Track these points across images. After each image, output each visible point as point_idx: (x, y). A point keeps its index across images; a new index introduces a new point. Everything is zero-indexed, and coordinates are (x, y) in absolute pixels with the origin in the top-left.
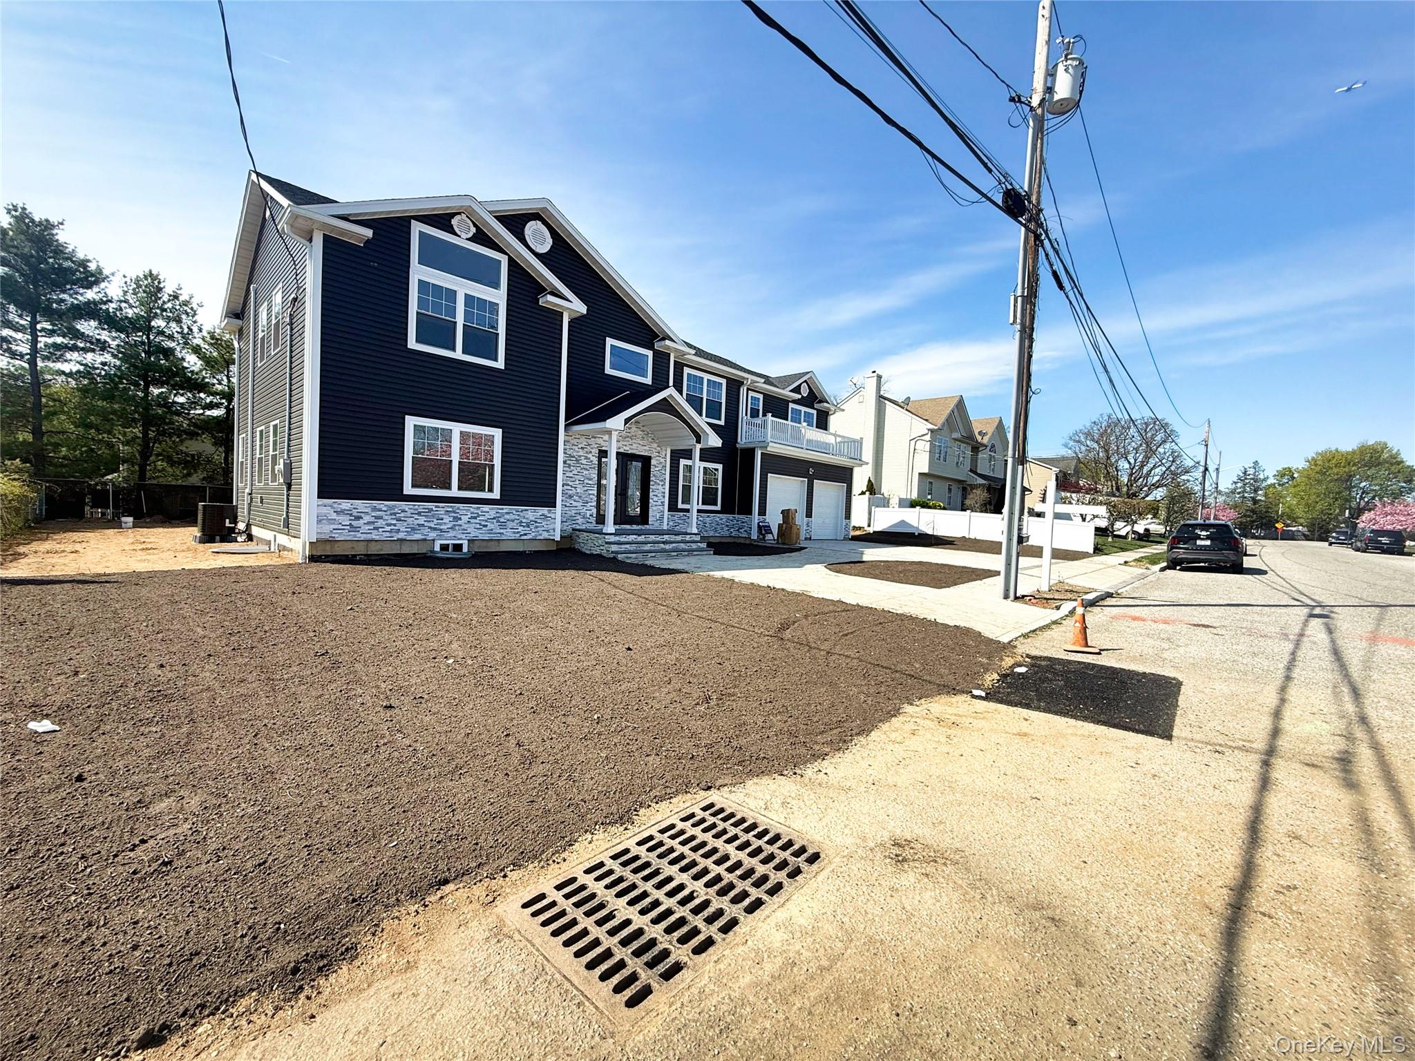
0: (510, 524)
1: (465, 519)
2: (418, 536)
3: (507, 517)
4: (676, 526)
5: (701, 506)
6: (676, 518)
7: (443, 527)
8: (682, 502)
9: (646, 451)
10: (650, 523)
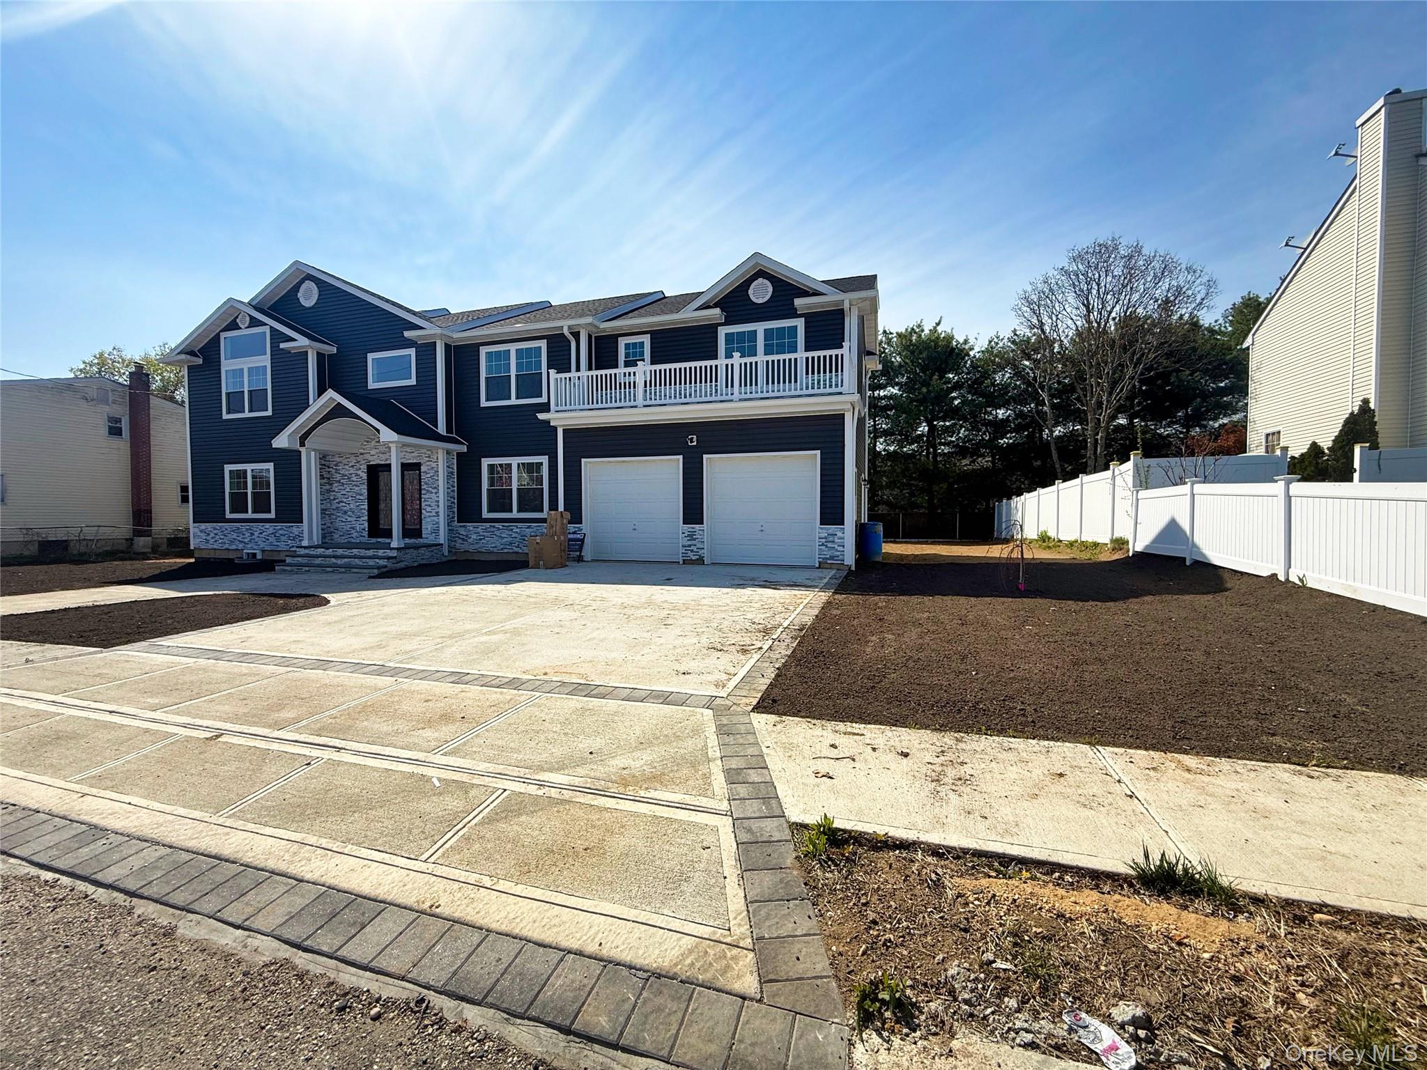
0: (283, 538)
1: (257, 534)
2: (234, 547)
3: (280, 532)
4: (481, 539)
5: (515, 514)
6: (479, 530)
7: (246, 540)
8: (490, 511)
9: (414, 457)
10: (423, 536)
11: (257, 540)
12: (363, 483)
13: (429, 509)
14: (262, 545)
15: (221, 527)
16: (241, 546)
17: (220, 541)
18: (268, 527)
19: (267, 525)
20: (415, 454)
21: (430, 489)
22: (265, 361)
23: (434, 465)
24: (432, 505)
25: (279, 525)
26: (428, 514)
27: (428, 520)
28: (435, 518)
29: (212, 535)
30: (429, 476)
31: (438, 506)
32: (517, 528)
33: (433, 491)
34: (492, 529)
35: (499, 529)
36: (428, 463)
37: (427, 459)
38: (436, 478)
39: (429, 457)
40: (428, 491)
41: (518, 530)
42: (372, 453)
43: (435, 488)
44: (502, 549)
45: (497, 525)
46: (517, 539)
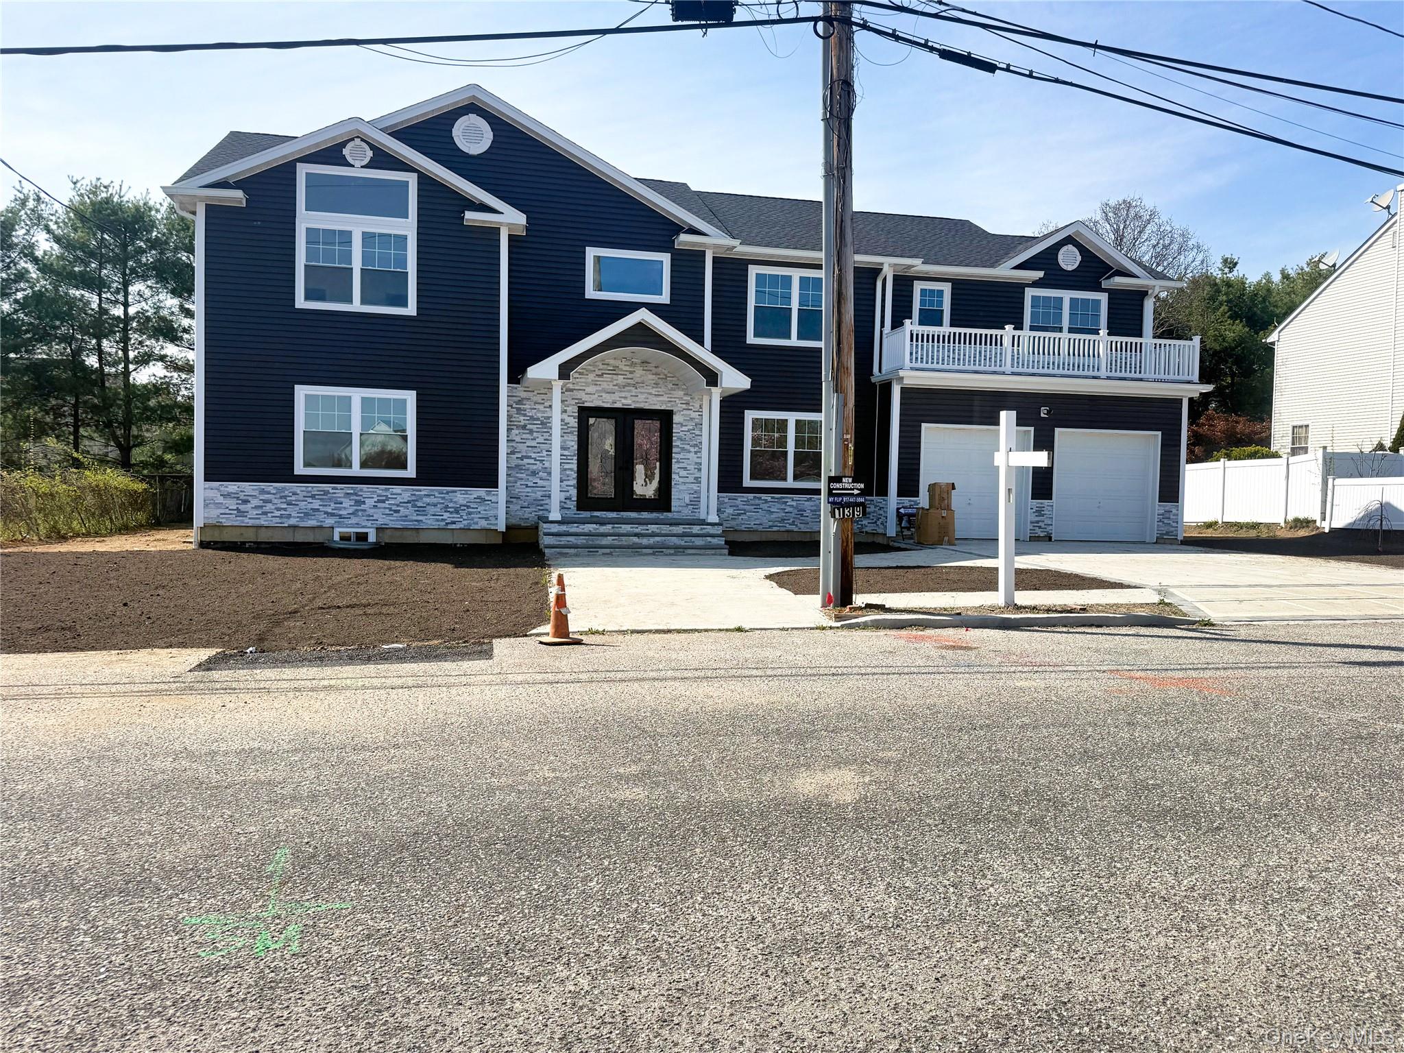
1: (370, 502)
2: (312, 523)
4: (739, 515)
5: (790, 483)
6: (738, 502)
7: (342, 512)
8: (753, 477)
9: (662, 402)
10: (673, 509)
11: (371, 511)
12: (571, 433)
13: (683, 473)
14: (382, 520)
15: (279, 490)
16: (330, 522)
17: (278, 513)
18: (395, 491)
19: (397, 489)
20: (665, 398)
21: (687, 447)
22: (407, 227)
23: (695, 415)
24: (689, 468)
25: (425, 490)
26: (681, 480)
27: (682, 487)
28: (695, 487)
29: (254, 502)
30: (684, 429)
31: (700, 470)
32: (792, 500)
33: (692, 449)
34: (757, 502)
35: (766, 501)
36: (685, 412)
37: (684, 406)
38: (697, 432)
39: (687, 404)
40: (683, 449)
41: (794, 503)
42: (589, 390)
43: (695, 446)
44: (770, 527)
45: (764, 496)
46: (793, 515)
